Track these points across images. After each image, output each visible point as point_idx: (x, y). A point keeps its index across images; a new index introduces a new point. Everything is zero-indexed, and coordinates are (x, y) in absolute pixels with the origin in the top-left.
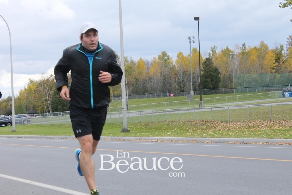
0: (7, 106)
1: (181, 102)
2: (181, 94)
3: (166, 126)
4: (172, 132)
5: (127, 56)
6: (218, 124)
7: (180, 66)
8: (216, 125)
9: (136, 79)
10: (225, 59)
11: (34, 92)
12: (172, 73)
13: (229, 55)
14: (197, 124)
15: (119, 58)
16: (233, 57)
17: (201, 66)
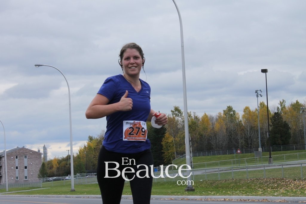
0: (66, 164)
1: (249, 159)
2: (249, 151)
3: (233, 184)
4: (240, 190)
5: (190, 112)
6: (290, 182)
7: (247, 122)
8: (288, 183)
9: (201, 136)
10: (295, 113)
11: (94, 150)
12: (239, 129)
13: (299, 110)
14: (267, 182)
15: (182, 114)
16: (303, 111)
17: (270, 121)
